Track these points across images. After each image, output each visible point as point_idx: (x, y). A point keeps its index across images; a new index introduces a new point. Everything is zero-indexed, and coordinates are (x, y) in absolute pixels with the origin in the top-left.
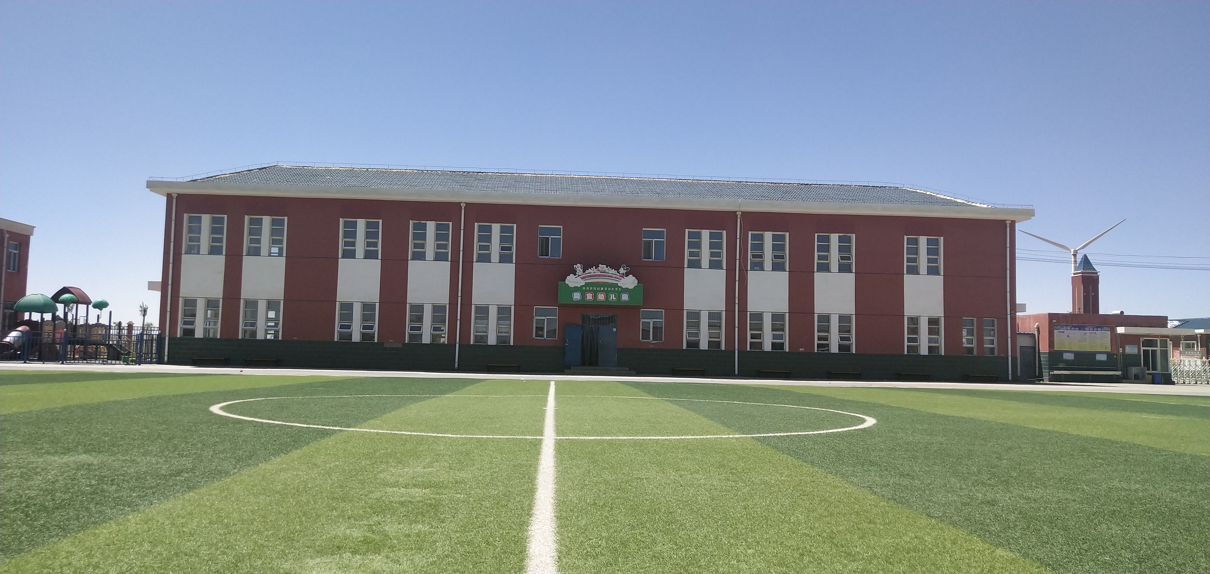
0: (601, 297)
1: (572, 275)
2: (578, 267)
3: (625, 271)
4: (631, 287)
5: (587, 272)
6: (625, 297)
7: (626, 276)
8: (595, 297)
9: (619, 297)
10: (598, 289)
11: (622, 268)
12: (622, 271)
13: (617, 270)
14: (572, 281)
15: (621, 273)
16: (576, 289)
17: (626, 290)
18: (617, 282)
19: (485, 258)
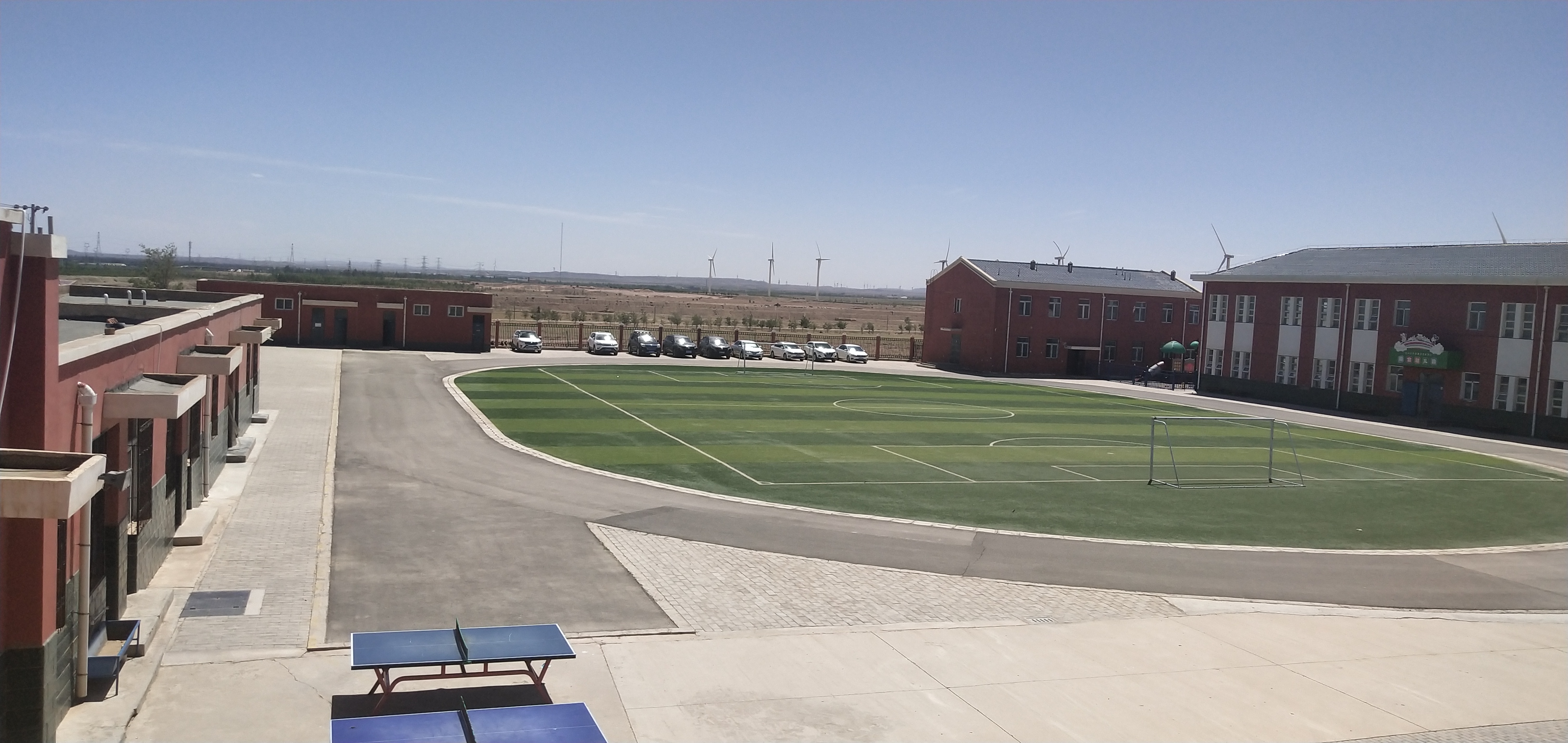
0: (1417, 361)
1: (1399, 342)
2: (1403, 335)
3: (1435, 340)
4: (1439, 353)
5: (1409, 339)
6: (1434, 362)
7: (1436, 344)
8: (1413, 360)
9: (1429, 361)
10: (1416, 354)
11: (1433, 338)
12: (1433, 340)
13: (1430, 338)
14: (1399, 347)
15: (1433, 341)
16: (1401, 353)
17: (1436, 356)
18: (1429, 349)
19: (1360, 327)
